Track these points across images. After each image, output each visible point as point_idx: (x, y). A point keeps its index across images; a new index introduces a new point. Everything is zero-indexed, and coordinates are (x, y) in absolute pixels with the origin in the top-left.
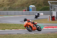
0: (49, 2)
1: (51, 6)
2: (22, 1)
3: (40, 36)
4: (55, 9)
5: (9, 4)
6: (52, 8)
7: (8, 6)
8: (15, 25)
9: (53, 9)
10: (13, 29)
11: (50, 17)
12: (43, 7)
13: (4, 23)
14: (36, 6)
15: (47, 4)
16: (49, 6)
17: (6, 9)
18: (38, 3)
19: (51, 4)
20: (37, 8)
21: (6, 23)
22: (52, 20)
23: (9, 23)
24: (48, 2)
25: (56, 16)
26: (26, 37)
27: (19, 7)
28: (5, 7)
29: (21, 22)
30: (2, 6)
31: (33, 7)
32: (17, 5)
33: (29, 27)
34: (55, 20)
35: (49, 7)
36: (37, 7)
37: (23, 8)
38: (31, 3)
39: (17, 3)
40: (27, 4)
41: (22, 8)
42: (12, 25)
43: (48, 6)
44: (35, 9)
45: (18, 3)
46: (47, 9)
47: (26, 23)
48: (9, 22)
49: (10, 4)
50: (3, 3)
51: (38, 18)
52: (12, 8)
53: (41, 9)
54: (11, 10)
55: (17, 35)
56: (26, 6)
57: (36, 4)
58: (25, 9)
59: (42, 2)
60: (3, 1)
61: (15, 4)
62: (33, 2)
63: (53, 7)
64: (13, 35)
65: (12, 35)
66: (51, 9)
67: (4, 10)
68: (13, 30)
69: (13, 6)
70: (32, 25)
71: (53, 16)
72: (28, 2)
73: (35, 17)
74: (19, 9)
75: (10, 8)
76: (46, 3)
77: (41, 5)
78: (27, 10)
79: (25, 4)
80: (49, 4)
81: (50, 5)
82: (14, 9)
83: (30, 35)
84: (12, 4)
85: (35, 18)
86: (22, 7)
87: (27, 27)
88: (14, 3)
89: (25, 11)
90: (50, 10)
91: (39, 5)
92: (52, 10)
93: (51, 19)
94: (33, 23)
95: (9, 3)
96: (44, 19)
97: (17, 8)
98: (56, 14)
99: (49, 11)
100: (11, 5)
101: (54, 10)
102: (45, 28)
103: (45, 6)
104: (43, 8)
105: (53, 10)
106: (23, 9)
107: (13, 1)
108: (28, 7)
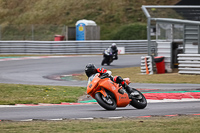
0: (144, 7)
1: (153, 23)
2: (51, 6)
4: (167, 34)
5: (6, 15)
6: (155, 30)
7: (1, 22)
8: (26, 87)
9: (158, 33)
10: (20, 102)
11: (150, 60)
12: (123, 26)
14: (101, 23)
15: (137, 14)
16: (145, 21)
18: (107, 12)
19: (152, 16)
20: (102, 29)
22: (154, 71)
23: (5, 83)
24: (141, 10)
25: (169, 56)
27: (41, 25)
29: (47, 78)
31: (87, 27)
32: (32, 18)
34: (166, 72)
35: (144, 24)
36: (103, 25)
37: (53, 30)
38: (83, 12)
39: (31, 13)
40: (68, 14)
41: (51, 30)
43: (140, 24)
44: (94, 32)
45: (35, 13)
46: (139, 33)
47: (96, 82)
49: (8, 14)
52: (17, 30)
53: (115, 32)
54: (12, 36)
56: (64, 22)
57: (99, 14)
58: (60, 31)
59: (122, 8)
61: (24, 15)
62: (88, 7)
63: (159, 27)
64: (18, 125)
66: (153, 34)
68: (18, 106)
69: (19, 24)
70: (115, 88)
71: (159, 56)
72: (70, 10)
73: (103, 59)
74: (39, 34)
75: (7, 28)
76: (136, 11)
77: (115, 18)
78: (67, 37)
79: (61, 14)
80: (145, 16)
81: (149, 20)
82: (23, 34)
83: (78, 122)
84: (14, 15)
85: (103, 64)
86: (49, 27)
87: (97, 95)
88: (21, 11)
89: (62, 39)
90: (148, 37)
91: (111, 17)
92: (154, 37)
93: (150, 66)
95: (6, 11)
96: (127, 69)
97: (33, 28)
98: (169, 51)
99: (146, 38)
100: (12, 18)
101: (163, 36)
103: (132, 24)
104: (125, 30)
105: (159, 38)
106: (55, 32)
107: (18, 5)
108: (72, 26)
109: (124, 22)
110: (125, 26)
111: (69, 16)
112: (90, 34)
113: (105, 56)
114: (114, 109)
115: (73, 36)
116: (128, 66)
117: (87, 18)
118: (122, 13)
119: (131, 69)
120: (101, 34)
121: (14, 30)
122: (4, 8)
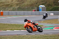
2: (32, 1)
3: (50, 36)
5: (18, 4)
7: (17, 6)
12: (53, 7)
13: (13, 24)
17: (15, 9)
18: (48, 3)
20: (47, 8)
21: (14, 24)
26: (35, 38)
27: (29, 7)
28: (13, 7)
30: (11, 6)
31: (42, 7)
32: (26, 5)
33: (29, 28)
36: (47, 7)
38: (41, 3)
39: (26, 3)
40: (37, 3)
42: (22, 25)
44: (44, 9)
45: (27, 3)
46: (58, 9)
48: (18, 23)
49: (19, 4)
50: (12, 3)
51: (46, 18)
53: (51, 9)
54: (20, 10)
55: (27, 35)
56: (36, 6)
57: (46, 3)
58: (34, 9)
59: (53, 2)
60: (12, 1)
61: (24, 4)
62: (43, 2)
65: (21, 36)
67: (13, 10)
69: (22, 6)
72: (38, 2)
73: (43, 17)
74: (28, 9)
75: (19, 8)
76: (57, 3)
77: (51, 5)
78: (36, 10)
79: (35, 4)
82: (23, 9)
85: (43, 19)
86: (31, 7)
88: (23, 3)
89: (35, 11)
91: (49, 5)
94: (34, 24)
95: (18, 3)
97: (26, 8)
100: (20, 4)
102: (56, 28)
103: (55, 6)
104: (53, 8)
106: (33, 9)
107: (22, 1)
108: (38, 7)
109: (53, 6)
110: (54, 7)
111: (37, 4)
112: (43, 9)
113: (44, 16)
114: (32, 32)
115: (38, 10)
116: (55, 19)
117: (42, 5)
118: (52, 3)
119: (55, 20)
120: (46, 9)
121: (21, 8)
122: (18, 2)
